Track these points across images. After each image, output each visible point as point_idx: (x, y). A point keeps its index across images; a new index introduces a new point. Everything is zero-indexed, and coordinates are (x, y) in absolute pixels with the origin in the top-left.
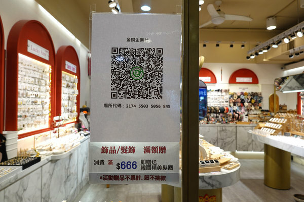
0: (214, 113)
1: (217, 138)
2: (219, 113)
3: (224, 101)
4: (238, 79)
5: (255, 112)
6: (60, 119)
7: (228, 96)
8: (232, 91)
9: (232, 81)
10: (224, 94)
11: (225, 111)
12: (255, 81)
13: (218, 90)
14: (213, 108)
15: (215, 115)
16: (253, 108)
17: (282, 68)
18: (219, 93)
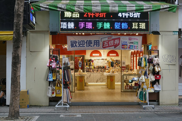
0: (100, 68)
1: (100, 77)
2: (102, 68)
3: (105, 63)
4: (110, 55)
5: (118, 68)
7: (107, 62)
8: (108, 60)
9: (108, 55)
10: (105, 60)
11: (105, 68)
12: (117, 55)
13: (102, 59)
14: (100, 66)
16: (116, 66)
18: (103, 60)
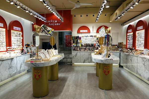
1: (88, 57)
3: (94, 41)
6: (10, 48)
11: (94, 46)
13: (91, 36)
14: (88, 44)
15: (89, 47)
17: (122, 25)
